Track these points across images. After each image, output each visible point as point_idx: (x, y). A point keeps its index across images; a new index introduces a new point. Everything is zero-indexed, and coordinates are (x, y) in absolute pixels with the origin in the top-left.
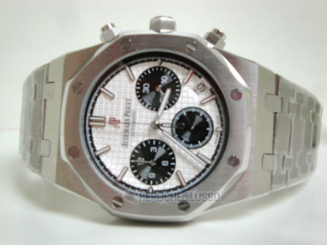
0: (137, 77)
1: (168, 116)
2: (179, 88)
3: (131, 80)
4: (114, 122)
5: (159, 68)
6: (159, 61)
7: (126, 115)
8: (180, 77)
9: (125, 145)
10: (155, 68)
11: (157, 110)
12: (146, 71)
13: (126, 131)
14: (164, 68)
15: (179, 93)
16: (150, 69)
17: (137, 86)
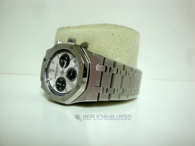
0: (60, 57)
1: (66, 70)
2: (70, 61)
3: (58, 58)
4: (53, 71)
5: (66, 54)
6: (66, 52)
7: (56, 69)
8: (70, 57)
9: (55, 78)
10: (64, 54)
11: (62, 68)
12: (62, 55)
13: (56, 74)
14: (67, 54)
15: (69, 63)
16: (63, 55)
17: (60, 60)
